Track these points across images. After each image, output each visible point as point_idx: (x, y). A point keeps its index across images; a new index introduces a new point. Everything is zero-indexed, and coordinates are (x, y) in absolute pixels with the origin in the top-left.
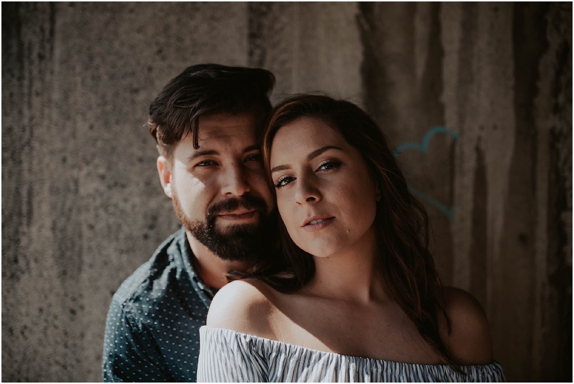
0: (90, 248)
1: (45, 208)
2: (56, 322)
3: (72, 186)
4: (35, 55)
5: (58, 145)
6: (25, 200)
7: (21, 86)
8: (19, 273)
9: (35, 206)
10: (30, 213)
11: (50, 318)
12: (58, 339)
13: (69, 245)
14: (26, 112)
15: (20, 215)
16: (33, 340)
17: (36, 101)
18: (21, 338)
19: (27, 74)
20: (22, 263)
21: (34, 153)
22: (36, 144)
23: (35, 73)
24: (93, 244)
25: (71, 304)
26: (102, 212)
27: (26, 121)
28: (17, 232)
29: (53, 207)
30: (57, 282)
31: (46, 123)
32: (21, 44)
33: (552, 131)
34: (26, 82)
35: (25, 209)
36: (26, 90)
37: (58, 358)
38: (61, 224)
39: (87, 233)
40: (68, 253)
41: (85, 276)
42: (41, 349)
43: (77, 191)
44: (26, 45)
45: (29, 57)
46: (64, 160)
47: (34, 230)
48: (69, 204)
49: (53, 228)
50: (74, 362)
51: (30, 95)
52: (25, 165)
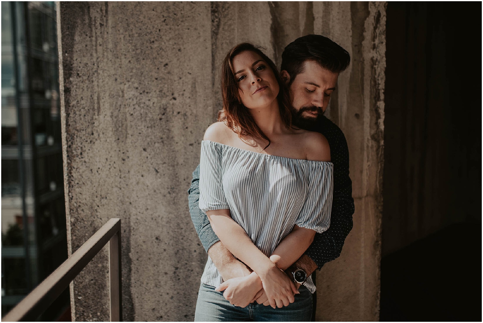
0: (131, 126)
1: (107, 105)
2: (115, 165)
3: (121, 94)
4: (98, 24)
5: (113, 72)
6: (96, 101)
7: (91, 41)
8: (94, 140)
9: (101, 104)
10: (99, 108)
11: (112, 163)
12: (117, 174)
13: (120, 125)
14: (94, 55)
15: (93, 109)
16: (103, 175)
17: (100, 49)
18: (97, 174)
19: (94, 34)
20: (96, 134)
21: (100, 77)
22: (100, 72)
23: (98, 34)
24: (133, 124)
25: (122, 156)
26: (137, 107)
27: (95, 60)
28: (92, 119)
29: (111, 105)
30: (115, 144)
31: (105, 60)
32: (90, 18)
33: (372, 59)
34: (94, 39)
35: (96, 106)
36: (94, 43)
37: (116, 184)
38: (115, 114)
39: (129, 118)
40: (120, 129)
41: (129, 141)
42: (107, 179)
43: (123, 96)
44: (93, 19)
45: (95, 25)
46: (116, 80)
47: (101, 117)
48: (119, 103)
49: (112, 116)
50: (125, 186)
51: (96, 46)
52: (95, 83)
